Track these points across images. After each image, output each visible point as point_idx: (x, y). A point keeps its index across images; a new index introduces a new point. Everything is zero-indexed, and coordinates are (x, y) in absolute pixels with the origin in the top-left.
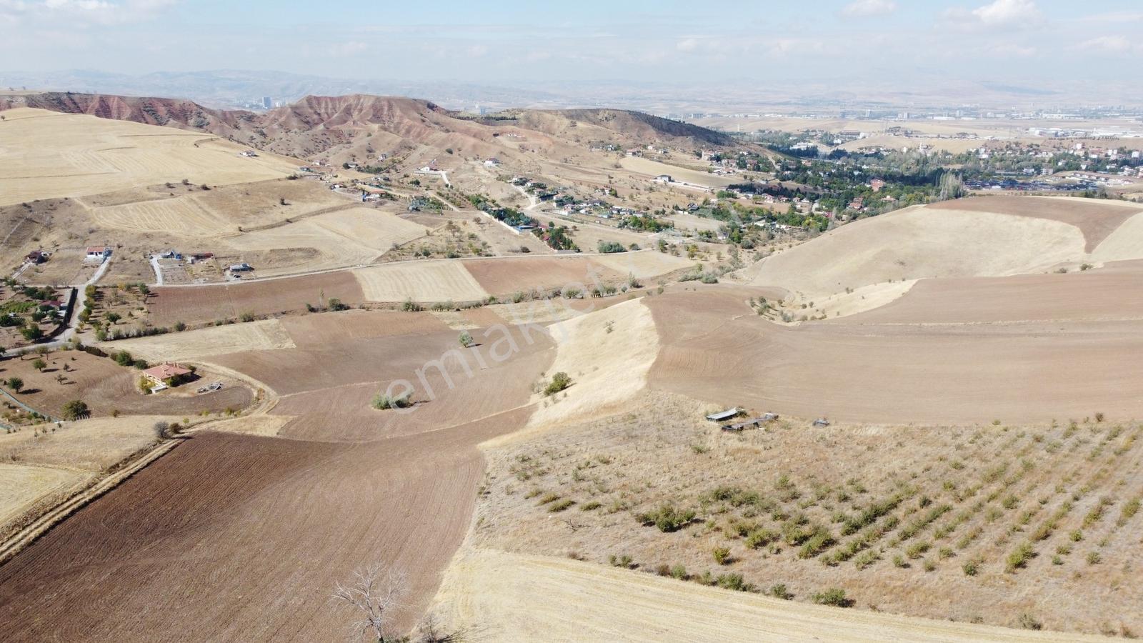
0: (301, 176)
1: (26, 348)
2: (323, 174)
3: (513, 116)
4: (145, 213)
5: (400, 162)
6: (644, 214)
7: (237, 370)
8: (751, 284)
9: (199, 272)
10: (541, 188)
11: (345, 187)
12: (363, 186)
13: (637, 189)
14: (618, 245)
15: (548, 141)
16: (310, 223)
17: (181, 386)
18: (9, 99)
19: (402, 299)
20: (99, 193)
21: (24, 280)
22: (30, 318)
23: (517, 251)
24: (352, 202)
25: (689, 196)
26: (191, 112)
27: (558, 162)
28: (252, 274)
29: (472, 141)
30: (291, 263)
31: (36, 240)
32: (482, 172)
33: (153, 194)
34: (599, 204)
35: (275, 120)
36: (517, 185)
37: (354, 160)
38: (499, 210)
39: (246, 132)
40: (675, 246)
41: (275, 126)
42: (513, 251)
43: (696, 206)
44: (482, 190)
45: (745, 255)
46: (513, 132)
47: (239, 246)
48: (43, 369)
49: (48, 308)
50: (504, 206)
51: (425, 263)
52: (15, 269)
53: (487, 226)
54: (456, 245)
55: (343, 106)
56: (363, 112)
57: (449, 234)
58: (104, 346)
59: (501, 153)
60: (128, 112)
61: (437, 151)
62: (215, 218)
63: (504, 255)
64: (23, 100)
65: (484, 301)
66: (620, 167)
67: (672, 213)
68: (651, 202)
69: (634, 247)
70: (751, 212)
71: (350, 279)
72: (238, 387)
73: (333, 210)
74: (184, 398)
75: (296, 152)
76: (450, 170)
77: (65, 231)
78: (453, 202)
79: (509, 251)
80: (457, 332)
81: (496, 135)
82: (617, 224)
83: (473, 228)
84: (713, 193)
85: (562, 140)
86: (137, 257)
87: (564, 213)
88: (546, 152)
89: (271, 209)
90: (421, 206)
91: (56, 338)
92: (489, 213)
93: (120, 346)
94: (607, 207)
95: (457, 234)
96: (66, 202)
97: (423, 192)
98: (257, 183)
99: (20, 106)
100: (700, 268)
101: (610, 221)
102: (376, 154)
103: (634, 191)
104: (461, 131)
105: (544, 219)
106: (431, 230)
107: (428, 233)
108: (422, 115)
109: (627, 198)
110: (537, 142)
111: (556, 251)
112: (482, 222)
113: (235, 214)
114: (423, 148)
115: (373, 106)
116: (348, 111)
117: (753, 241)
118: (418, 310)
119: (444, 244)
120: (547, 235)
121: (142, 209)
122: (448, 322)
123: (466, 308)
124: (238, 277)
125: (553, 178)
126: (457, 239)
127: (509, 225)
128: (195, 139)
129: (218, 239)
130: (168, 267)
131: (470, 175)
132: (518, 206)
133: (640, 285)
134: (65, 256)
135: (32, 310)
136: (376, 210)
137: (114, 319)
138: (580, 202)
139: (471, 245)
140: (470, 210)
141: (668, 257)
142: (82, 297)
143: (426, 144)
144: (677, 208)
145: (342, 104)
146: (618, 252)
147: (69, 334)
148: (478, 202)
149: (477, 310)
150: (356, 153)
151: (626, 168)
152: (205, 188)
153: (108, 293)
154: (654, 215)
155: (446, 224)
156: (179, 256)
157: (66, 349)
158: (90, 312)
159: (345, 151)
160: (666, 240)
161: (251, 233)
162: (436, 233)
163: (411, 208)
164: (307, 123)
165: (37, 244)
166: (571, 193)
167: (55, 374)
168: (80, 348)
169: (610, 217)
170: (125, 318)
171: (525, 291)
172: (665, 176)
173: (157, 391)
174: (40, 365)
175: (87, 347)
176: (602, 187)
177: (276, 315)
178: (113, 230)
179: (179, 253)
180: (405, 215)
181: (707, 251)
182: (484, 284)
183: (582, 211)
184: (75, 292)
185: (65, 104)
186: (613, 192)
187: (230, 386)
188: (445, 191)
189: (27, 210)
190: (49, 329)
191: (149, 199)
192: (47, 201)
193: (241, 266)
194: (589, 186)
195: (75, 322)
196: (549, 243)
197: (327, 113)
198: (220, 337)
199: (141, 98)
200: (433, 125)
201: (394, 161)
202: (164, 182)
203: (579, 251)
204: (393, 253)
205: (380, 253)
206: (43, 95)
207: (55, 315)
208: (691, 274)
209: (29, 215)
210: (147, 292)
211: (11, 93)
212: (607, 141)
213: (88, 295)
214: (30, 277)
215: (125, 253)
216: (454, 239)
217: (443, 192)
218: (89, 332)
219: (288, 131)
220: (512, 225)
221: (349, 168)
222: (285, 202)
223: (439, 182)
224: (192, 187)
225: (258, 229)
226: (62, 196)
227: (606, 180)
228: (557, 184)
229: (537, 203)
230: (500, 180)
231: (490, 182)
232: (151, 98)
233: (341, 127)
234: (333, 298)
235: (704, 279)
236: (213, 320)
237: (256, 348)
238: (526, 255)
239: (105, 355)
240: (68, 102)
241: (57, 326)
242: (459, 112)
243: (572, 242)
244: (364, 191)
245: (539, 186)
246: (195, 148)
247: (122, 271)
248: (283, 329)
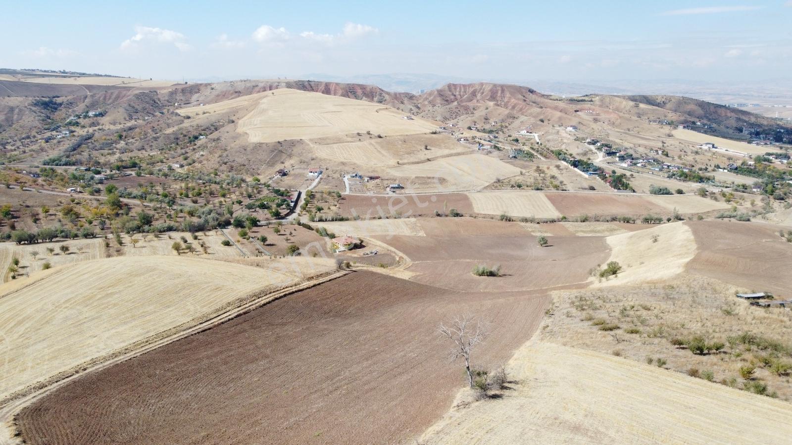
0: (440, 132)
1: (271, 221)
2: (454, 132)
3: (590, 99)
4: (343, 150)
5: (506, 127)
6: (689, 169)
7: (388, 244)
8: (781, 224)
9: (371, 187)
10: (608, 147)
11: (468, 140)
12: (480, 140)
13: (685, 152)
14: (666, 189)
15: (616, 116)
16: (442, 162)
17: (353, 250)
18: (277, 84)
19: (499, 213)
20: (319, 137)
21: (273, 185)
22: (275, 206)
23: (586, 189)
24: (471, 150)
25: (730, 159)
26: (376, 93)
27: (622, 131)
28: (403, 191)
29: (558, 114)
30: (428, 186)
31: (283, 163)
32: (564, 135)
33: (349, 139)
34: (652, 161)
35: (426, 99)
36: (590, 144)
37: (475, 125)
38: (575, 161)
39: (408, 105)
40: (714, 193)
41: (426, 103)
42: (583, 189)
43: (735, 166)
44: (563, 147)
45: (776, 204)
46: (590, 109)
47: (397, 173)
48: (279, 233)
49: (285, 200)
50: (578, 158)
51: (517, 192)
52: (270, 179)
53: (564, 171)
54: (541, 182)
55: (471, 90)
56: (484, 94)
57: (537, 174)
58: (312, 224)
59: (580, 123)
60: (340, 92)
61: (532, 120)
62: (383, 155)
63: (576, 190)
64: (285, 84)
65: (558, 219)
66: (672, 136)
67: (714, 170)
68: (696, 161)
69: (680, 192)
70: (784, 173)
71: (466, 198)
72: (387, 254)
73: (458, 154)
74: (355, 257)
75: (437, 119)
76: (541, 133)
77: (298, 158)
78: (541, 154)
79: (579, 188)
80: (536, 237)
81: (576, 111)
82: (666, 175)
83: (554, 171)
84: (751, 158)
85: (627, 116)
86: (337, 175)
87: (624, 165)
88: (614, 124)
89: (419, 152)
90: (518, 155)
91: (287, 218)
92: (567, 162)
93: (321, 225)
94: (659, 164)
95: (542, 175)
96: (301, 142)
97: (520, 146)
98: (411, 135)
99: (282, 87)
100: (735, 210)
101: (661, 173)
102: (490, 121)
103: (683, 153)
104: (550, 108)
105: (609, 169)
106: (524, 171)
107: (521, 173)
108: (524, 96)
109: (676, 158)
110: (608, 117)
111: (616, 190)
112: (561, 168)
113: (396, 154)
114: (523, 118)
115: (491, 90)
116: (474, 94)
117: (785, 194)
118: (510, 221)
119: (532, 180)
120: (609, 179)
121: (341, 147)
122: (530, 230)
123: (544, 222)
124: (394, 192)
125: (618, 141)
126: (541, 178)
127: (581, 170)
128: (377, 108)
129: (384, 168)
130: (353, 183)
131: (555, 137)
132: (589, 159)
133: (682, 218)
134: (297, 173)
135: (277, 201)
136: (486, 156)
137: (320, 209)
138: (637, 159)
139: (552, 183)
140: (553, 160)
141: (708, 201)
142: (303, 196)
143: (526, 116)
144: (718, 167)
145: (470, 89)
146: (666, 194)
147: (294, 216)
148: (559, 154)
149: (552, 224)
150: (476, 120)
151: (677, 137)
152: (380, 137)
153: (318, 196)
154: (697, 170)
155: (535, 168)
156: (360, 177)
157: (292, 224)
158: (307, 205)
159: (470, 118)
160: (707, 189)
161: (405, 166)
162: (527, 174)
163: (511, 156)
164: (447, 101)
165: (283, 165)
166: (630, 152)
167: (285, 237)
168: (299, 224)
169: (661, 170)
170: (326, 210)
171: (589, 215)
172: (709, 144)
173: (339, 252)
174: (277, 231)
175: (303, 224)
176: (656, 149)
177: (415, 216)
178: (324, 159)
179: (360, 175)
180: (506, 160)
181: (742, 198)
182: (558, 208)
183: (639, 165)
184: (300, 194)
185: (306, 87)
186: (665, 153)
187: (383, 253)
188: (536, 146)
189: (280, 145)
190: (284, 212)
191: (346, 142)
192: (290, 140)
193: (397, 186)
194: (645, 148)
195: (298, 209)
196: (611, 185)
197: (460, 95)
198: (380, 226)
199: (348, 84)
200: (531, 103)
201: (502, 126)
202: (356, 132)
203: (634, 191)
204: (495, 184)
205: (487, 184)
206: (295, 82)
207: (288, 205)
208: (727, 213)
209: (281, 148)
210: (340, 196)
211: (279, 81)
212: (663, 118)
213: (307, 195)
214: (277, 184)
215: (330, 173)
216: (539, 178)
217: (534, 147)
218: (305, 216)
219: (434, 106)
220: (583, 171)
221: (471, 129)
222: (428, 148)
223: (532, 141)
224: (372, 136)
225: (409, 163)
226: (298, 138)
227: (660, 145)
228: (621, 145)
229: (603, 157)
230: (577, 140)
231: (569, 141)
232: (353, 84)
233: (468, 104)
234: (453, 208)
235: (738, 217)
236: (376, 216)
237: (400, 234)
238: (592, 192)
239: (312, 229)
240: (308, 86)
241: (289, 211)
242: (551, 96)
243: (629, 184)
244: (480, 144)
245: (606, 146)
246: (376, 113)
247: (327, 184)
248: (419, 225)
